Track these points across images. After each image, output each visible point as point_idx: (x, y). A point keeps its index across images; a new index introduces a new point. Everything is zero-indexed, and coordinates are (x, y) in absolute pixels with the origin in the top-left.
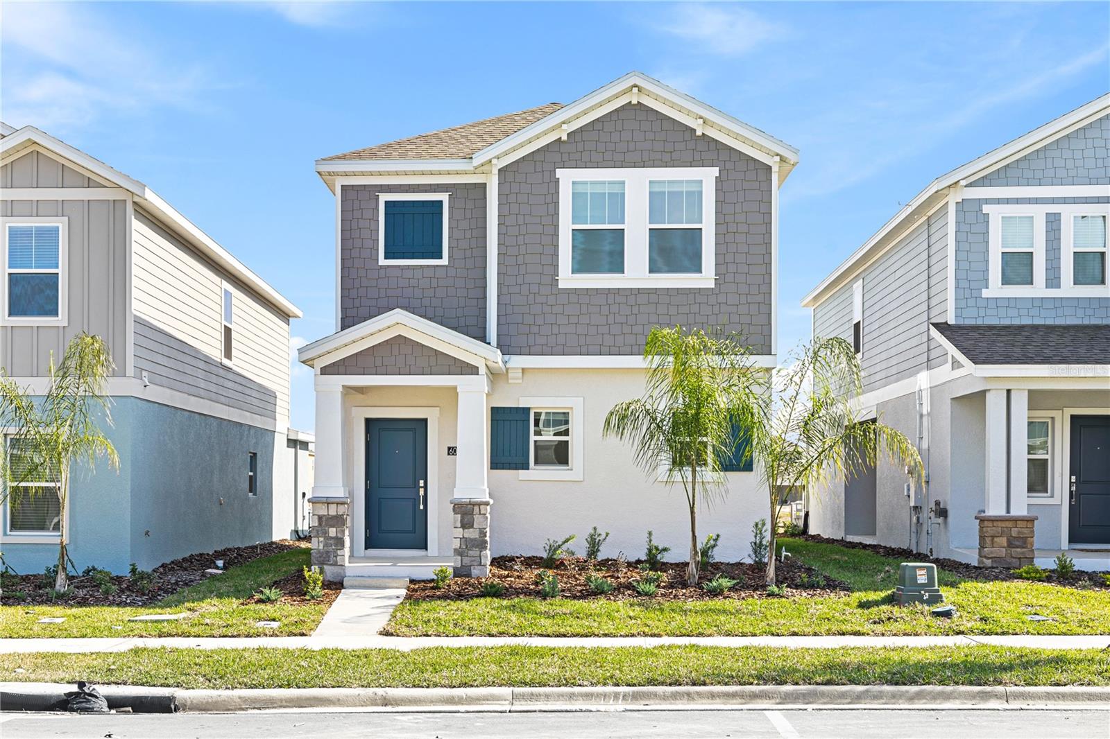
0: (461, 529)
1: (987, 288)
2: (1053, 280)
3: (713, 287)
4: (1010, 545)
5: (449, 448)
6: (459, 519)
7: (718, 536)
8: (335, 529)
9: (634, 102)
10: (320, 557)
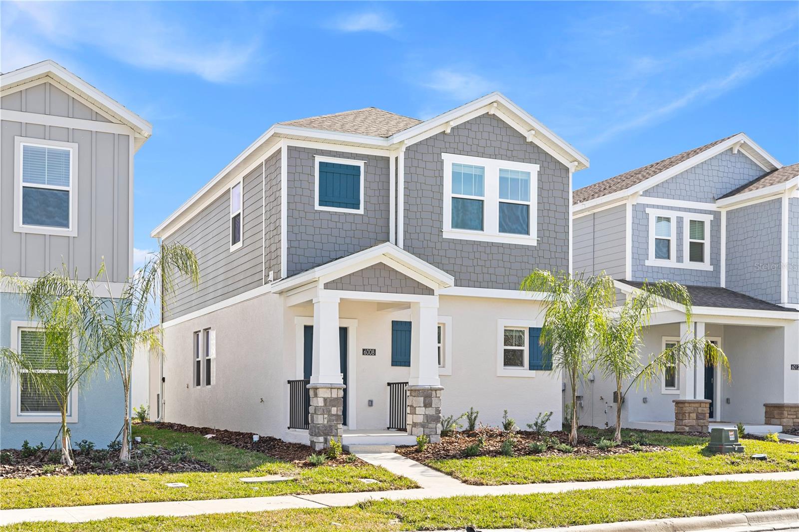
0: (424, 408)
1: (648, 260)
2: (680, 259)
3: (536, 245)
4: (698, 418)
5: (364, 350)
6: (422, 400)
7: (551, 413)
8: (336, 408)
9: (491, 112)
10: (325, 430)
